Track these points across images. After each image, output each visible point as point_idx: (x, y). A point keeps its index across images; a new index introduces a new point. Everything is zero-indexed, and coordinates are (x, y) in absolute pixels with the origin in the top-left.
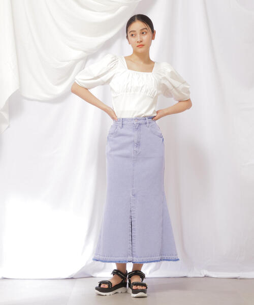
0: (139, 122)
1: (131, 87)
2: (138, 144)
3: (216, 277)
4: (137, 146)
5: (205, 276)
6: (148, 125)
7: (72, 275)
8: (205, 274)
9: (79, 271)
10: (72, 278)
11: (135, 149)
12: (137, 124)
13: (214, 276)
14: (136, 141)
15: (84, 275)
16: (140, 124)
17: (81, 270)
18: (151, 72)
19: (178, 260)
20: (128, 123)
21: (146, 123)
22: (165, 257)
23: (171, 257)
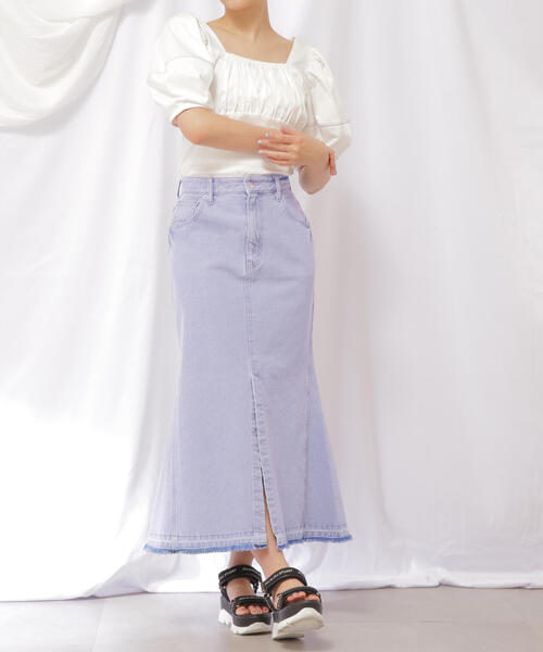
0: (257, 188)
1: (239, 98)
2: (257, 244)
3: (469, 584)
4: (254, 251)
5: (440, 585)
6: (278, 194)
7: (92, 589)
8: (440, 579)
9: (110, 580)
10: (93, 597)
11: (250, 257)
12: (252, 193)
13: (462, 583)
14: (251, 237)
15: (126, 589)
16: (260, 194)
17: (113, 577)
18: (285, 61)
19: (348, 538)
20: (229, 190)
21: (274, 191)
22: (316, 532)
23: (328, 532)
